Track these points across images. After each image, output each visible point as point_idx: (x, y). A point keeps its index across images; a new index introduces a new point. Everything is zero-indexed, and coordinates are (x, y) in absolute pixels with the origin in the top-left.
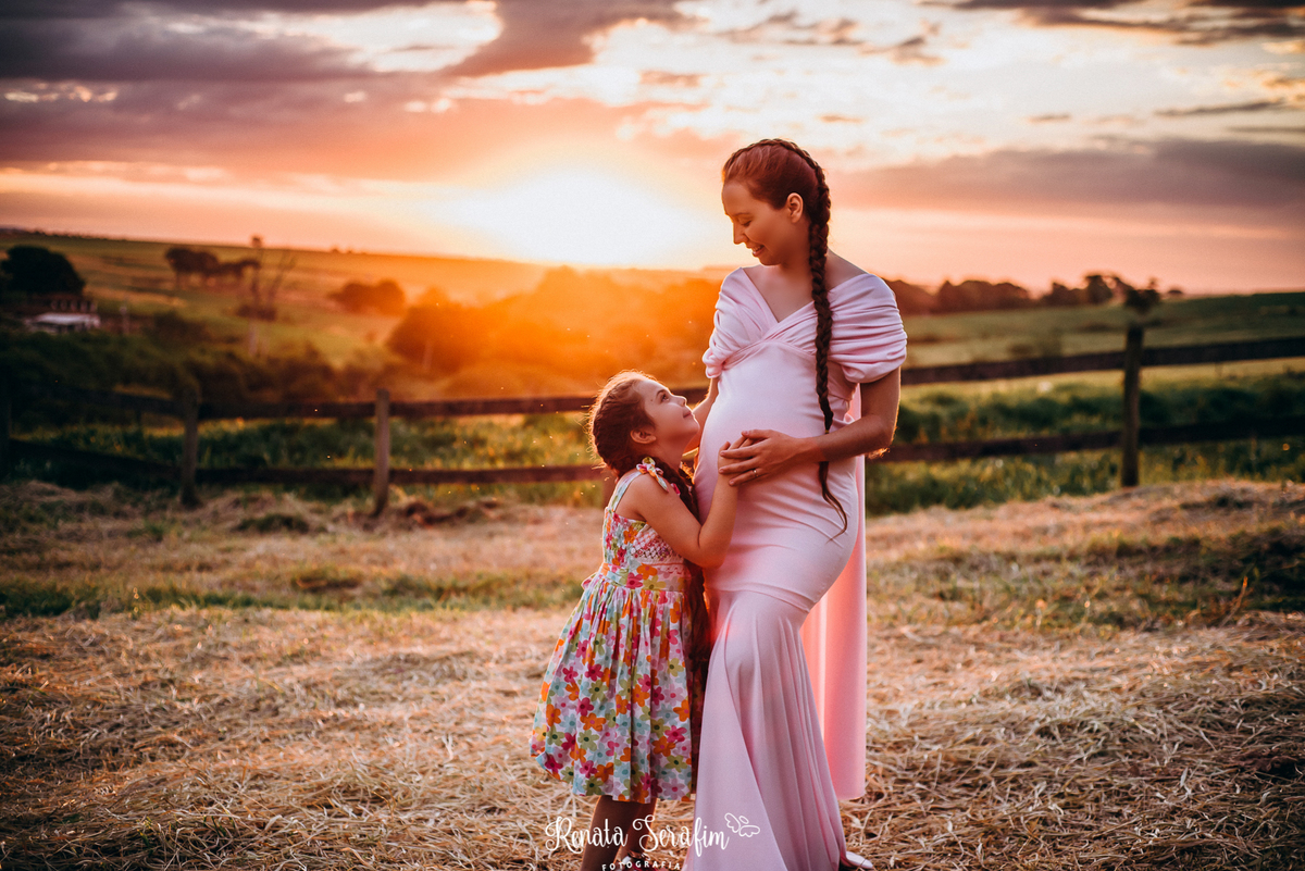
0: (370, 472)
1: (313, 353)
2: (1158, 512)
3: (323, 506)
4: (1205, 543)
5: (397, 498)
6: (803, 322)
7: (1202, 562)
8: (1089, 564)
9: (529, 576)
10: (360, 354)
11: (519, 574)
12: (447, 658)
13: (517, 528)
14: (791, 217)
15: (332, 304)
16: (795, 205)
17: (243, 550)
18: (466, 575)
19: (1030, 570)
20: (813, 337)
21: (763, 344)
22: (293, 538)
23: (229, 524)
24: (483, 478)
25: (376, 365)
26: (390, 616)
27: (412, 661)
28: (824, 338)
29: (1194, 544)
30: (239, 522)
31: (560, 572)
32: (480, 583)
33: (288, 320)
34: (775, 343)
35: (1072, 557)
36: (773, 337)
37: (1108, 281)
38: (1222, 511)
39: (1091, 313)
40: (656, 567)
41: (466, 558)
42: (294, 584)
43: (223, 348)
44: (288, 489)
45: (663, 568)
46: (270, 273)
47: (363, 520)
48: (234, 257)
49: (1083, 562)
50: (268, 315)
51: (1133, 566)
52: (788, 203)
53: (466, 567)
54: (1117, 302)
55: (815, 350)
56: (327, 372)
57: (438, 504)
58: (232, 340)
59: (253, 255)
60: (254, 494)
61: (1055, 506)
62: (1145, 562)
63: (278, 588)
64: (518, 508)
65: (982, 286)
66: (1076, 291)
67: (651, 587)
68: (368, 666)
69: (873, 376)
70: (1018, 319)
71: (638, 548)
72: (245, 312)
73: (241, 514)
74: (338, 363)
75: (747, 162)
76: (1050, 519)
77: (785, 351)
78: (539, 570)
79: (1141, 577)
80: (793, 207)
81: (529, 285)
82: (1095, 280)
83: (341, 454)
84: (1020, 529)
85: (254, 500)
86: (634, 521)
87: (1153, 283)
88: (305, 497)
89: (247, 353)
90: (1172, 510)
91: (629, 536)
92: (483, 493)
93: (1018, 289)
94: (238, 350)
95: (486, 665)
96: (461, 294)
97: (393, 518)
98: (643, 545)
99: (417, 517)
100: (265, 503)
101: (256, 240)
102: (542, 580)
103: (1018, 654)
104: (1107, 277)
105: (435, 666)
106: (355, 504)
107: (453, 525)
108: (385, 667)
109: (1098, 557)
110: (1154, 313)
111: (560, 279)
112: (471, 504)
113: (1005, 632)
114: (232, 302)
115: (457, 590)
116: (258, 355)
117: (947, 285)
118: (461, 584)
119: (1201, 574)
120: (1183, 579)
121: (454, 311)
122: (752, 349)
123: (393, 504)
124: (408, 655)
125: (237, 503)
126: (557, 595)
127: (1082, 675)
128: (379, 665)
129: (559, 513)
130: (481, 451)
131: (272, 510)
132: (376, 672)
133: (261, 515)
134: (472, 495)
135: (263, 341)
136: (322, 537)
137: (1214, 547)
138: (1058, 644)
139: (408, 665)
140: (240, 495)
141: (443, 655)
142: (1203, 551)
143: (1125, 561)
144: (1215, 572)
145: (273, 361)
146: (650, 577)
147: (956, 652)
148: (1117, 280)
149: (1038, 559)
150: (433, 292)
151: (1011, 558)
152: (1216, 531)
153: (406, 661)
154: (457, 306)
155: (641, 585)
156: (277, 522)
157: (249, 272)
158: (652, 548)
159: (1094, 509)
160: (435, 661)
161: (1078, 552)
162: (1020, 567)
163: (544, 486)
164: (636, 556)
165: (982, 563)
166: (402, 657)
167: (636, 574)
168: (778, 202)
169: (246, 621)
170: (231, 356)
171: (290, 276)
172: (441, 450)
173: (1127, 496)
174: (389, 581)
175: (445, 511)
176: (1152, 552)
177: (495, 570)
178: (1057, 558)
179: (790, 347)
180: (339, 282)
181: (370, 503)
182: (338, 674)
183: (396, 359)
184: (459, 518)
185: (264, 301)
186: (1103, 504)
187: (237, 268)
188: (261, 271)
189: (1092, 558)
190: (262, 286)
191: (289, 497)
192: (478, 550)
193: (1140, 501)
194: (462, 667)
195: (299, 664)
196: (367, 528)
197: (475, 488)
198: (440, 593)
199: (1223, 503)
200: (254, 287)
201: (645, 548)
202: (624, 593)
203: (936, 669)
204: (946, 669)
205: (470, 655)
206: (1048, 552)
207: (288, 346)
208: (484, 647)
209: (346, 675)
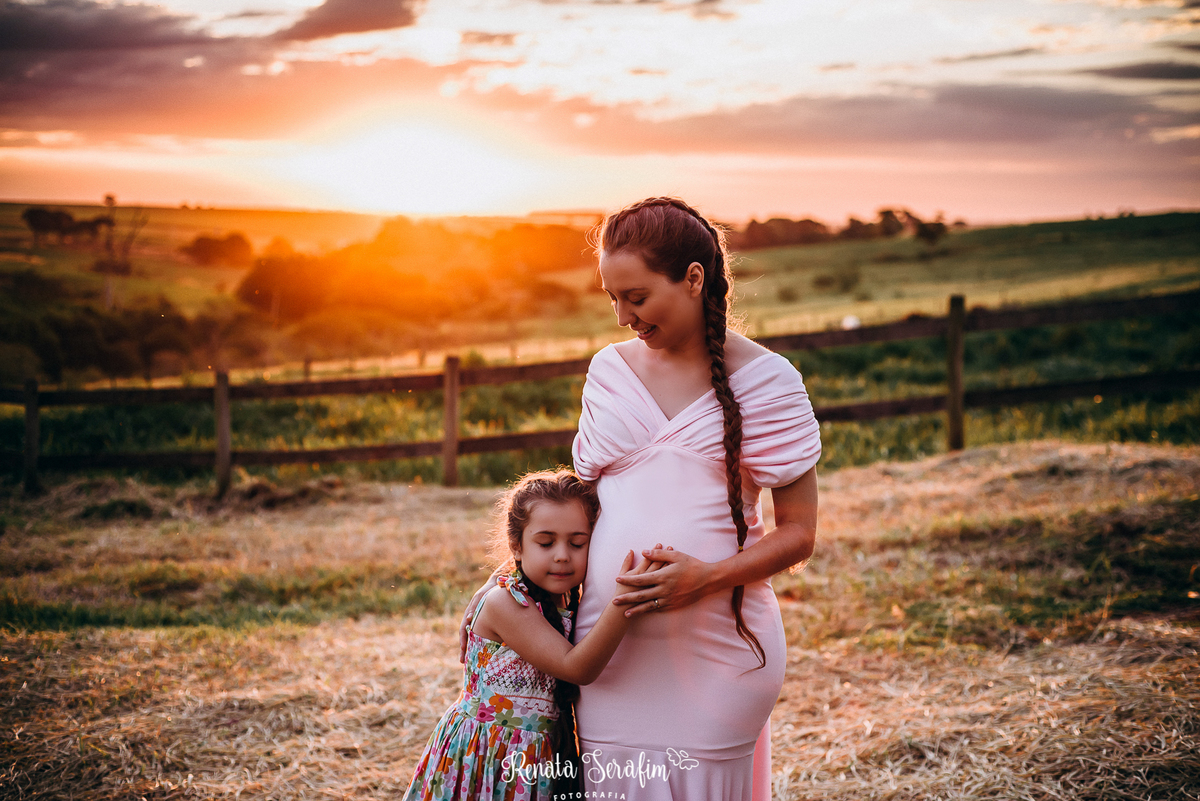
0: (211, 455)
1: (166, 305)
2: (991, 482)
3: (167, 489)
4: (1048, 526)
5: (240, 479)
6: (703, 418)
7: (1047, 546)
8: (934, 551)
9: (372, 571)
10: (210, 304)
11: (360, 569)
12: (284, 705)
13: (357, 509)
14: (691, 292)
15: (183, 258)
16: (696, 276)
17: (85, 543)
18: (309, 570)
19: (875, 560)
20: (720, 438)
21: (655, 449)
22: (137, 525)
23: (73, 512)
24: (324, 458)
25: (225, 314)
26: (229, 633)
27: (247, 708)
28: (733, 438)
29: (1036, 525)
30: (82, 509)
31: (403, 565)
32: (322, 582)
33: (142, 274)
34: (668, 447)
35: (916, 543)
36: (665, 438)
37: (898, 215)
38: (1053, 480)
39: (884, 245)
40: (511, 699)
41: (309, 549)
42: (133, 587)
43: (80, 303)
44: (130, 474)
45: (521, 702)
46: (123, 230)
47: (207, 503)
48: (89, 216)
49: (928, 548)
50: (123, 270)
51: (978, 551)
52: (689, 275)
53: (308, 560)
54: (908, 234)
55: (722, 455)
56: (180, 322)
57: (280, 483)
58: (90, 295)
59: (106, 213)
60: (97, 479)
61: (886, 473)
62: (989, 547)
63: (116, 593)
64: (362, 487)
65: (785, 223)
66: (870, 225)
67: (505, 723)
68: (200, 716)
69: (789, 479)
70: (818, 253)
71: (491, 674)
72: (101, 268)
73: (84, 501)
74: (190, 313)
75: (640, 225)
76: (884, 491)
77: (681, 456)
78: (380, 563)
79: (987, 564)
80: (694, 278)
81: (369, 234)
82: (887, 215)
83: (185, 432)
84: (857, 503)
85: (97, 486)
86: (489, 641)
87: (940, 217)
88: (149, 481)
89: (104, 307)
90: (1005, 480)
91: (483, 659)
92: (325, 472)
93: (817, 225)
94: (95, 304)
95: (325, 713)
96: (303, 245)
97: (236, 500)
98: (496, 671)
99: (260, 498)
100: (108, 488)
101: (110, 199)
102: (385, 576)
103: (887, 688)
104: (899, 212)
105: (271, 715)
106: (197, 485)
107: (296, 506)
108: (220, 715)
109: (944, 541)
110: (942, 243)
111: (396, 230)
112: (313, 484)
113: (868, 657)
114: (88, 260)
115: (300, 592)
116: (114, 308)
117: (753, 224)
118: (302, 584)
119: (1047, 559)
120: (1031, 564)
121: (299, 262)
122: (640, 455)
123: (237, 486)
124: (243, 701)
125: (80, 490)
126: (402, 594)
127: (963, 727)
128: (211, 714)
129: (399, 490)
130: (323, 423)
131: (115, 496)
132: (208, 722)
133: (104, 502)
134: (314, 475)
135: (120, 294)
136: (167, 525)
137: (1057, 529)
138: (925, 672)
139: (243, 713)
140: (84, 481)
141: (279, 701)
142: (1046, 534)
143: (971, 546)
144: (1060, 555)
145: (128, 314)
146: (504, 711)
147: (820, 687)
148: (908, 214)
149: (883, 546)
150: (278, 243)
151: (855, 545)
152: (1055, 509)
153: (240, 708)
154: (302, 257)
155: (492, 718)
156: (120, 509)
157: (103, 229)
158: (506, 675)
159: (924, 476)
160: (271, 708)
161: (921, 536)
162: (866, 555)
163: (385, 464)
164: (488, 684)
165: (826, 551)
166: (236, 704)
167: (488, 705)
168: (677, 274)
169: (78, 647)
170: (88, 311)
171: (144, 232)
172: (285, 421)
173: (956, 461)
174: (229, 582)
175: (288, 491)
176: (995, 534)
177: (337, 566)
178: (902, 544)
179: (686, 451)
180: (189, 236)
181: (213, 485)
182: (167, 726)
183: (245, 308)
184: (303, 498)
185: (118, 257)
186: (934, 470)
187: (92, 226)
188: (114, 229)
189: (936, 544)
190: (116, 242)
191: (131, 481)
192: (320, 538)
193: (969, 467)
194: (300, 717)
195: (128, 710)
196: (211, 510)
197: (316, 467)
198: (282, 597)
199: (1054, 471)
200: (108, 245)
201: (499, 674)
202: (472, 726)
203: (802, 712)
204: (812, 712)
205: (308, 700)
206: (892, 537)
207: (143, 299)
208: (323, 686)
209: (175, 728)
